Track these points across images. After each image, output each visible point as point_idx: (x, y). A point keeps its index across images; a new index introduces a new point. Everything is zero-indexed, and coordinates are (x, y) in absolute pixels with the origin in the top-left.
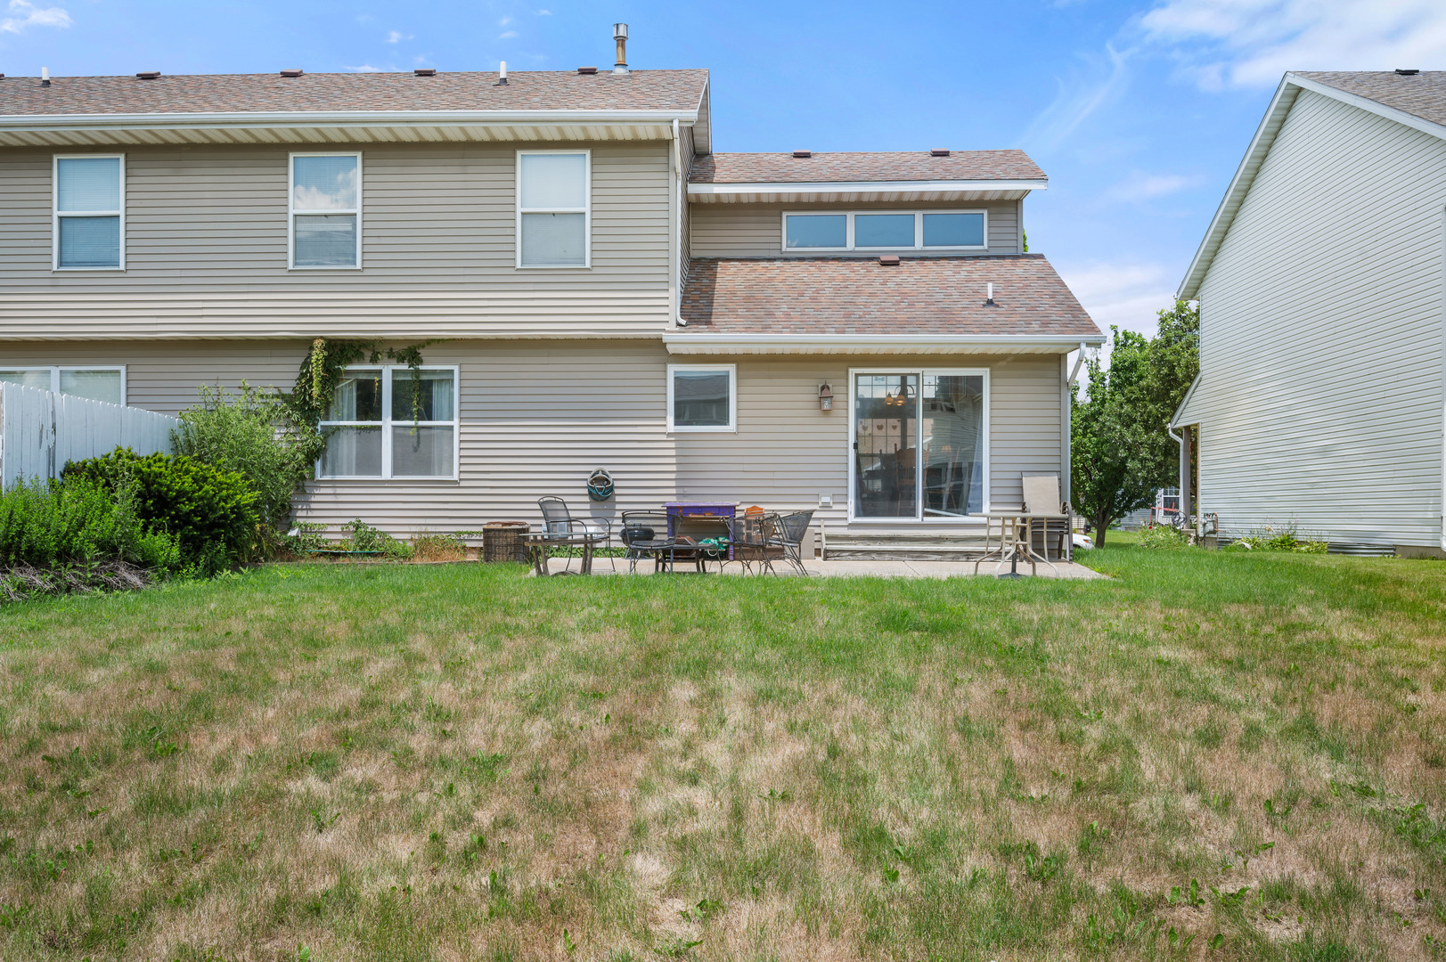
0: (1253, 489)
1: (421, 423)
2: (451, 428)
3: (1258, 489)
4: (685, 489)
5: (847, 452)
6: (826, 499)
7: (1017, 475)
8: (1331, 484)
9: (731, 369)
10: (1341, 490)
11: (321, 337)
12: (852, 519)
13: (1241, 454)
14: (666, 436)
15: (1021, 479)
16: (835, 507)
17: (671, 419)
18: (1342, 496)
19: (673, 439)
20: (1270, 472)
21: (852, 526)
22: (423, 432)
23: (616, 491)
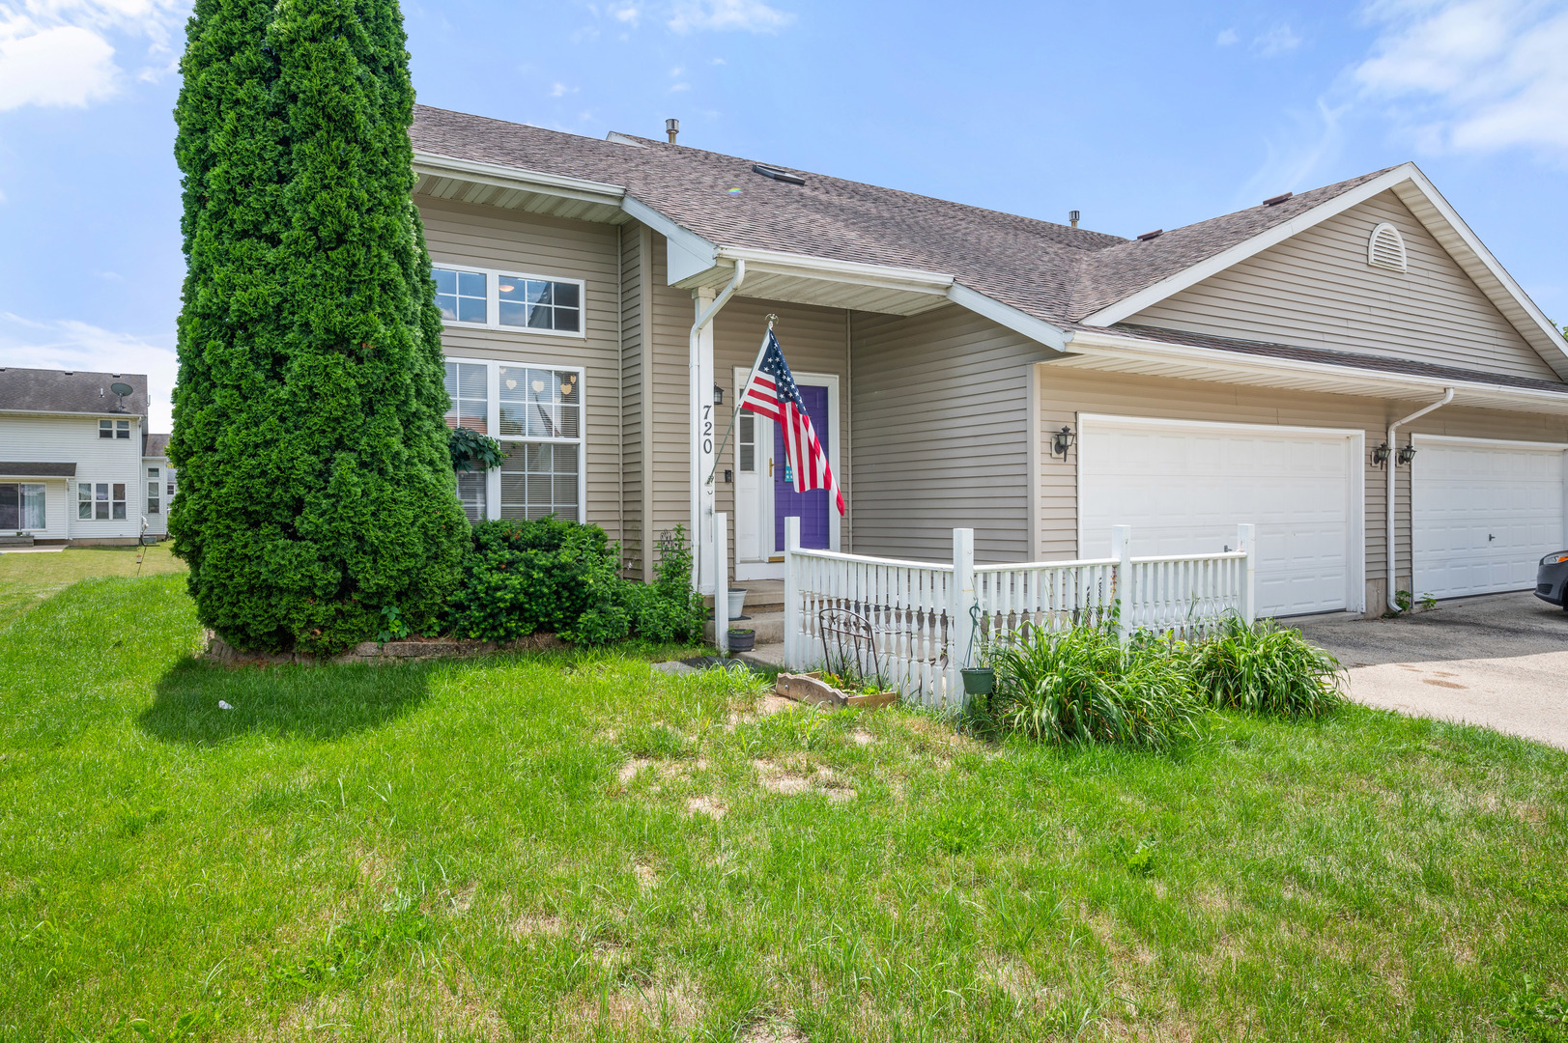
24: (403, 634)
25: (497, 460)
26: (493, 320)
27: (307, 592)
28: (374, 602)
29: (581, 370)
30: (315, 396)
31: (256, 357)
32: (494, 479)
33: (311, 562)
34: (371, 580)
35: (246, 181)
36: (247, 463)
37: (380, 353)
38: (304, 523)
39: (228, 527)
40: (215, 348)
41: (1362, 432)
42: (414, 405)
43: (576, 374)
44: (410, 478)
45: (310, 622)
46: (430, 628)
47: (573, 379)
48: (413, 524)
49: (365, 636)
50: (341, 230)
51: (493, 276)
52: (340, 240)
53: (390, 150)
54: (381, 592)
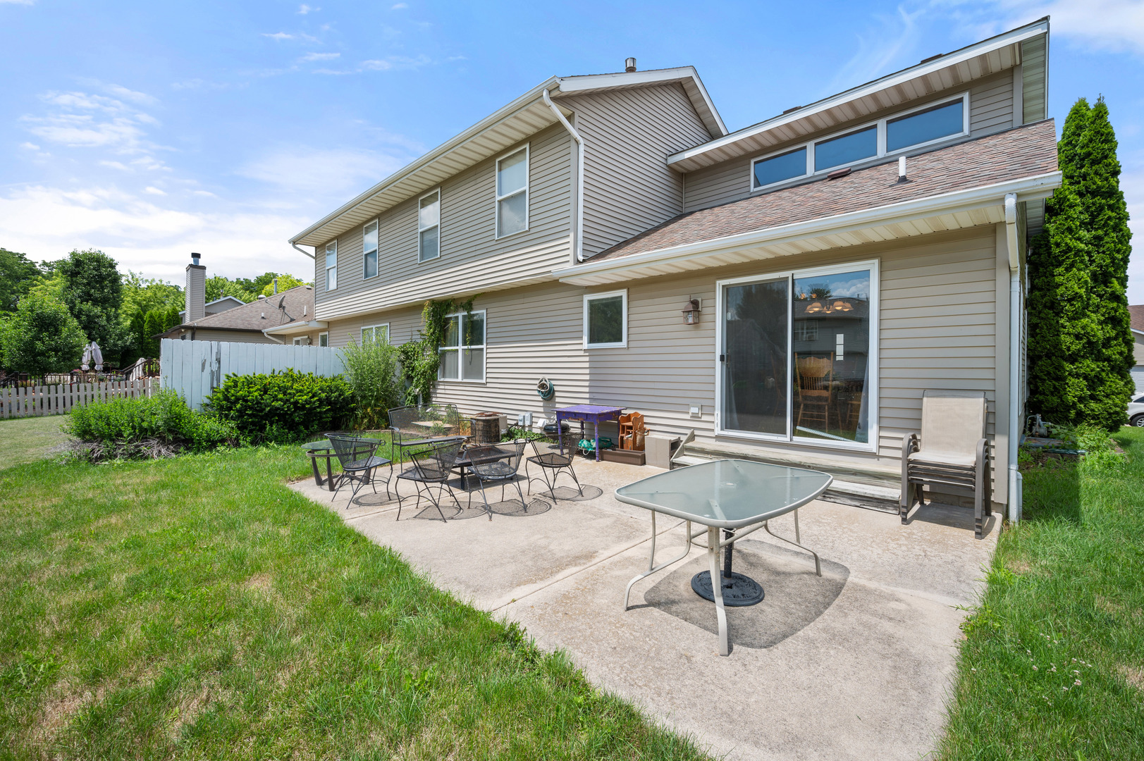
1: (473, 347)
2: (482, 349)
4: (594, 394)
5: (715, 364)
6: (695, 410)
7: (918, 394)
9: (623, 293)
11: (428, 300)
12: (718, 431)
14: (583, 352)
15: (922, 399)
16: (704, 418)
17: (585, 338)
19: (587, 354)
21: (718, 438)
22: (474, 352)
23: (557, 394)
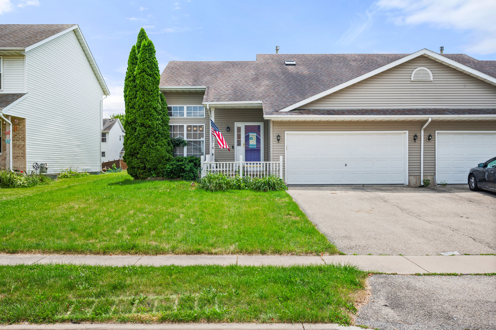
0: (55, 154)
3: (57, 154)
8: (80, 156)
10: (82, 158)
13: (50, 140)
18: (82, 159)
20: (62, 149)
24: (155, 176)
25: (185, 145)
26: (185, 116)
27: (139, 168)
28: (150, 170)
29: (204, 125)
30: (140, 135)
31: (132, 128)
32: (185, 149)
33: (139, 163)
34: (148, 166)
35: (131, 99)
36: (130, 146)
37: (149, 127)
38: (139, 156)
39: (129, 157)
40: (127, 127)
41: (407, 132)
42: (157, 135)
43: (203, 126)
44: (155, 148)
45: (140, 173)
46: (160, 176)
47: (203, 127)
48: (155, 156)
49: (149, 176)
50: (143, 106)
51: (185, 107)
52: (143, 108)
53: (153, 90)
54: (150, 168)
